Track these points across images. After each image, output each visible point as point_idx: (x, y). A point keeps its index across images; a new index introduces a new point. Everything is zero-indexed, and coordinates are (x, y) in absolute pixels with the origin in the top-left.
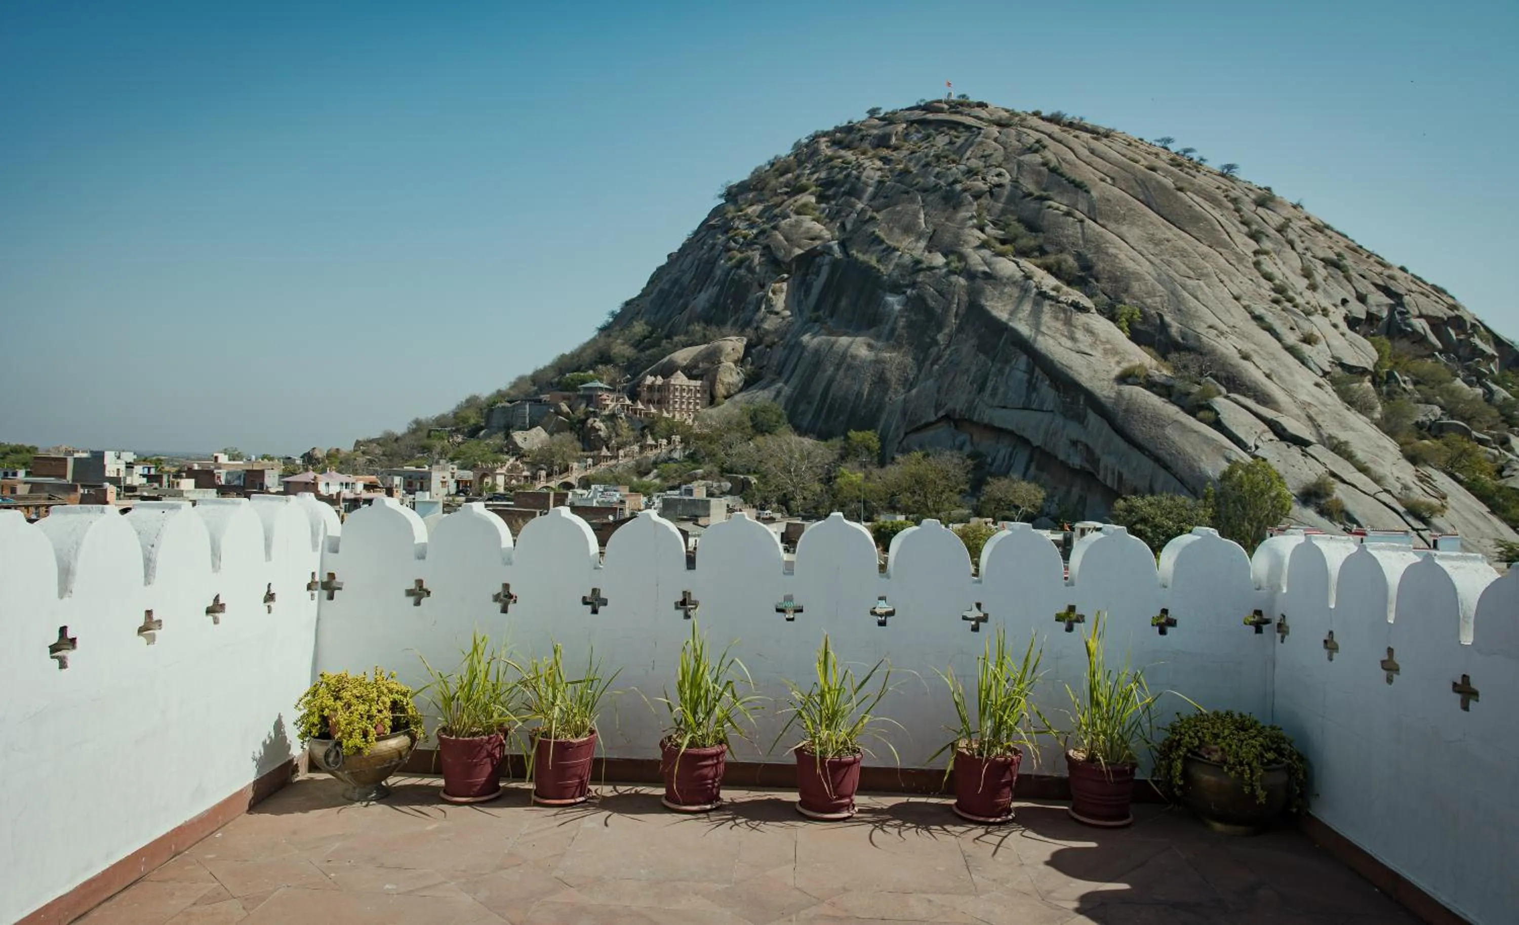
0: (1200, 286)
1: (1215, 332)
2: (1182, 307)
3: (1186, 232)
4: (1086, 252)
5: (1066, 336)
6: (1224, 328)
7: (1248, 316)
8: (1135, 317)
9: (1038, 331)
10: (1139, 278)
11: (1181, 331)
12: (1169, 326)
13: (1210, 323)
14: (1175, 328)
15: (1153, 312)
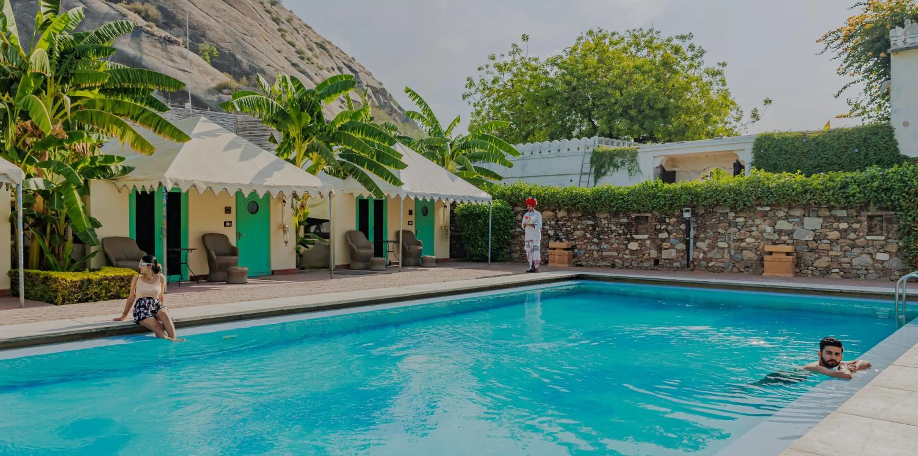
0: (253, 40)
1: (273, 69)
2: (246, 51)
3: (234, 8)
4: (166, 7)
5: (165, 58)
6: (278, 68)
7: (289, 63)
8: (214, 53)
9: (141, 51)
10: (211, 29)
11: (250, 66)
12: (241, 62)
13: (268, 63)
14: (245, 64)
15: (227, 52)
